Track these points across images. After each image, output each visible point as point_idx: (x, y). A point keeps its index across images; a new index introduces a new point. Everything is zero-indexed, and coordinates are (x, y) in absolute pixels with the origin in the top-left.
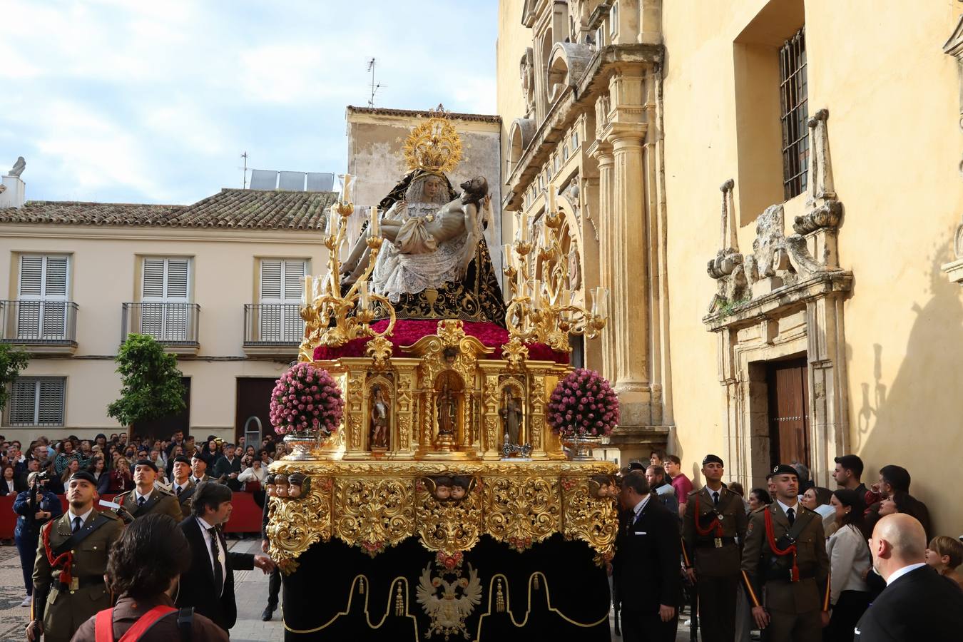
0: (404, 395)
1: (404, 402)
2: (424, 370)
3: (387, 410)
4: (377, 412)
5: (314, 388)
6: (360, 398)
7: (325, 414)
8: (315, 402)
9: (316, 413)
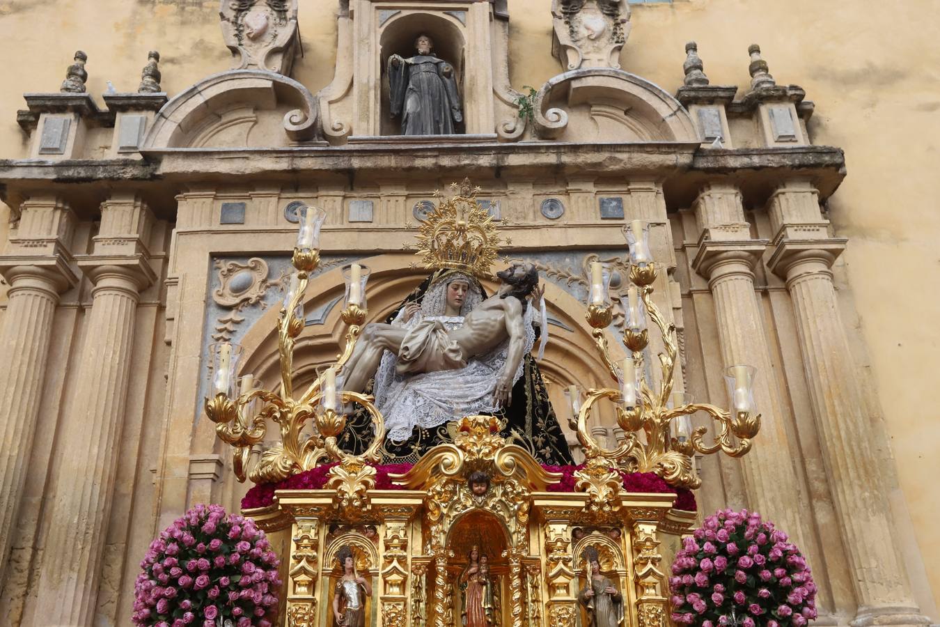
0: (395, 563)
1: (395, 577)
2: (432, 513)
3: (364, 595)
4: (343, 598)
5: (216, 543)
6: (310, 568)
7: (232, 595)
8: (214, 572)
9: (214, 593)
